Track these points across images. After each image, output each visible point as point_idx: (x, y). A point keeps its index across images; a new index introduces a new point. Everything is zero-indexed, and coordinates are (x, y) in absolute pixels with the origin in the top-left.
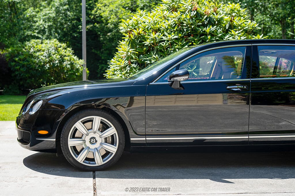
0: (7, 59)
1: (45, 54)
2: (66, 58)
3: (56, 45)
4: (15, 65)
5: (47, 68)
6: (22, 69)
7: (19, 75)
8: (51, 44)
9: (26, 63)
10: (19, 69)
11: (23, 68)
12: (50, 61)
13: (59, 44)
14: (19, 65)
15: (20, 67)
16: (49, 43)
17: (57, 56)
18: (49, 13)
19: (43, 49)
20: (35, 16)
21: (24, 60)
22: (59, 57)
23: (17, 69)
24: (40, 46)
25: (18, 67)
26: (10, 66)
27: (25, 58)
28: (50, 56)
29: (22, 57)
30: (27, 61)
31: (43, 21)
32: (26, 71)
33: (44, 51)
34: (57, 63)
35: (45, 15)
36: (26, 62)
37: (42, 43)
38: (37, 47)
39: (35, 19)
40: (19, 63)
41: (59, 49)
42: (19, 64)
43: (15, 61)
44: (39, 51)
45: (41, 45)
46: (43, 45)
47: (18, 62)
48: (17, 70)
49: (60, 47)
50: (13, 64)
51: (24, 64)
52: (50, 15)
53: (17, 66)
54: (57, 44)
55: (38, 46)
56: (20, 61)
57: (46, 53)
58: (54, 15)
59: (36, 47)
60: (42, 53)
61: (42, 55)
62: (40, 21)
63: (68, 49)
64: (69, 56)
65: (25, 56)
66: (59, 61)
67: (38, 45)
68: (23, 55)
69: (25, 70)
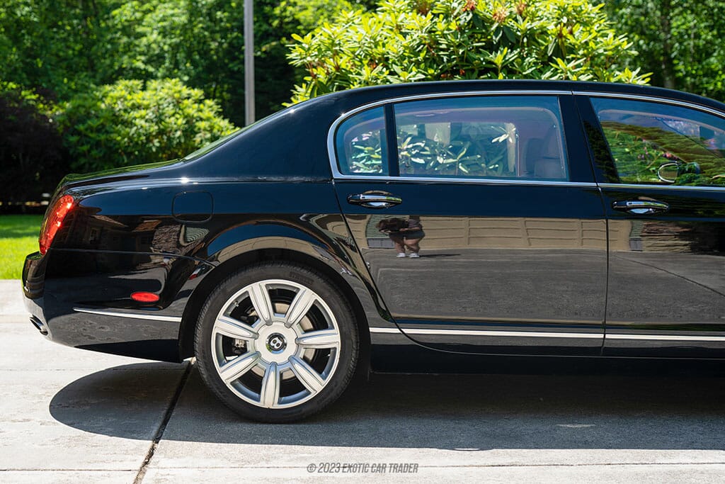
0: (60, 129)
1: (150, 115)
2: (202, 125)
3: (175, 92)
4: (78, 142)
5: (154, 150)
6: (94, 152)
7: (87, 166)
8: (166, 91)
9: (103, 137)
10: (89, 151)
11: (97, 149)
12: (161, 133)
13: (185, 91)
14: (88, 143)
15: (91, 148)
16: (159, 87)
17: (177, 119)
18: (173, 15)
19: (145, 102)
20: (139, 22)
21: (98, 130)
22: (184, 122)
23: (84, 151)
24: (138, 97)
25: (85, 148)
26: (66, 145)
27: (102, 124)
28: (159, 119)
29: (94, 123)
30: (107, 132)
31: (159, 34)
32: (104, 156)
33: (147, 108)
34: (179, 137)
35: (165, 20)
36: (103, 134)
37: (144, 88)
38: (132, 99)
39: (139, 29)
40: (90, 137)
41: (186, 102)
42: (88, 140)
43: (79, 133)
44: (136, 107)
45: (141, 94)
46: (148, 94)
47: (86, 136)
48: (84, 155)
49: (188, 98)
50: (74, 139)
51: (98, 138)
52: (176, 19)
53: (82, 145)
54: (180, 92)
55: (135, 96)
56: (92, 132)
57: (153, 112)
58: (184, 19)
59: (129, 97)
60: (143, 112)
61: (142, 117)
62: (152, 33)
63: (208, 102)
64: (208, 119)
65: (102, 121)
66: (183, 131)
67: (134, 92)
68: (97, 117)
69: (101, 155)
